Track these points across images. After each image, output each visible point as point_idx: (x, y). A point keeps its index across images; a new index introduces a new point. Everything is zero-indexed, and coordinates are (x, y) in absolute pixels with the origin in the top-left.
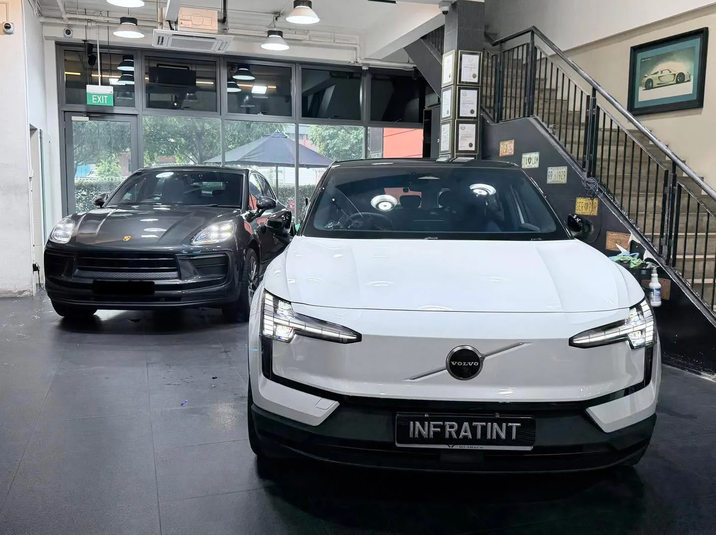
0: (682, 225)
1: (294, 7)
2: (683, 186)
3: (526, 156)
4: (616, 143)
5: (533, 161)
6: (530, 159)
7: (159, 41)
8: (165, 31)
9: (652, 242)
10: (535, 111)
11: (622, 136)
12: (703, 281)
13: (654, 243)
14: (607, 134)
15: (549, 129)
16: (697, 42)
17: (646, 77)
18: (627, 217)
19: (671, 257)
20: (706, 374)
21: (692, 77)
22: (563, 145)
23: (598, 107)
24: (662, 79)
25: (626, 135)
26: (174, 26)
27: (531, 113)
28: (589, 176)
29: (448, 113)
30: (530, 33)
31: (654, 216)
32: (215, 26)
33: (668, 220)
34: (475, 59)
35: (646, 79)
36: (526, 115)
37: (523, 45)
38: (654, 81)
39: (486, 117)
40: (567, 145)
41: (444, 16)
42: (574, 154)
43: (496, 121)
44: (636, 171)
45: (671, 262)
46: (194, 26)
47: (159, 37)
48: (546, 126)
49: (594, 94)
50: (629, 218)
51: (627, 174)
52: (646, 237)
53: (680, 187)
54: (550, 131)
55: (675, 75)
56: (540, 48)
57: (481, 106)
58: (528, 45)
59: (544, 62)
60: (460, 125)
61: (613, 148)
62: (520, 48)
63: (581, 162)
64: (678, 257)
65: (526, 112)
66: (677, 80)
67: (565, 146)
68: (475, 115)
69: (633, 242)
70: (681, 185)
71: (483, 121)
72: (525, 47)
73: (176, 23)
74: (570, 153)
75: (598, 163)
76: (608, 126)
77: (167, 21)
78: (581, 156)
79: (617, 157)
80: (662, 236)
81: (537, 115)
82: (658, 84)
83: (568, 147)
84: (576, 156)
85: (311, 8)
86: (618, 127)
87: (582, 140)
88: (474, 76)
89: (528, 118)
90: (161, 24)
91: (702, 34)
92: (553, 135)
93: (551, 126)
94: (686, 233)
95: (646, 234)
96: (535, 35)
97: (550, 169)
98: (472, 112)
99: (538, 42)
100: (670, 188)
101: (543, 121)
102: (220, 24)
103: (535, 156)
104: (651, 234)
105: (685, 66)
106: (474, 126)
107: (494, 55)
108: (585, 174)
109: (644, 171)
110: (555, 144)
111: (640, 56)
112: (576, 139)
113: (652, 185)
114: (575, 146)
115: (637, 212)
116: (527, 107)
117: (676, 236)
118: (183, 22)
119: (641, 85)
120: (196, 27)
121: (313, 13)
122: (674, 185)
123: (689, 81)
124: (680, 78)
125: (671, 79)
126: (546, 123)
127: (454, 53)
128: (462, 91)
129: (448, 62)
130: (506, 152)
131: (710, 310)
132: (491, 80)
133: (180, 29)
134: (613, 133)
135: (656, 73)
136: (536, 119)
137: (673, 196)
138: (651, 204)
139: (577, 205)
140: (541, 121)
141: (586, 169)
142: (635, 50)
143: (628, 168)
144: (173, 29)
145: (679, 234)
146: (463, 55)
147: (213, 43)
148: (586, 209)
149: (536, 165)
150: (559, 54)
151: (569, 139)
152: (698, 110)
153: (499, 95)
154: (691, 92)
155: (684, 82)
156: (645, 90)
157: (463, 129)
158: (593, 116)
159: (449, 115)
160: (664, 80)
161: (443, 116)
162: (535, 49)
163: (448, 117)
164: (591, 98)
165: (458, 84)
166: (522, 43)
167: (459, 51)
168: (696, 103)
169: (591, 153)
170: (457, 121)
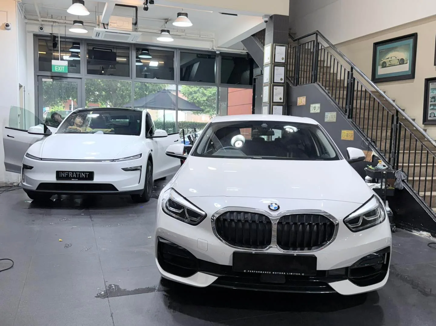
0: (401, 146)
1: (178, 17)
2: (402, 124)
3: (312, 106)
4: (364, 99)
5: (317, 108)
6: (315, 107)
7: (97, 35)
8: (101, 29)
9: (385, 156)
10: (318, 79)
11: (368, 95)
12: (413, 178)
13: (386, 156)
14: (359, 93)
15: (326, 91)
16: (411, 41)
17: (382, 60)
18: (370, 141)
19: (396, 164)
20: (415, 231)
21: (408, 61)
22: (334, 100)
23: (354, 78)
24: (391, 62)
25: (370, 94)
26: (106, 27)
27: (315, 81)
28: (349, 118)
30: (315, 34)
31: (386, 141)
32: (130, 27)
33: (394, 143)
34: (283, 49)
35: (383, 61)
36: (313, 82)
37: (311, 41)
38: (387, 63)
39: (289, 83)
40: (336, 100)
41: (265, 23)
42: (341, 105)
43: (295, 85)
44: (375, 115)
45: (395, 167)
47: (97, 33)
49: (352, 71)
50: (372, 142)
51: (371, 117)
52: (382, 153)
53: (400, 124)
54: (327, 92)
55: (398, 59)
56: (321, 44)
57: (287, 77)
58: (314, 41)
59: (323, 51)
60: (275, 87)
61: (363, 102)
62: (310, 43)
63: (344, 109)
64: (399, 164)
65: (313, 80)
66: (400, 62)
67: (335, 100)
68: (283, 81)
69: (374, 156)
71: (288, 85)
72: (312, 42)
73: (107, 25)
74: (338, 105)
75: (354, 110)
76: (359, 89)
77: (102, 23)
78: (344, 106)
79: (365, 106)
80: (390, 152)
81: (319, 82)
82: (389, 65)
83: (337, 100)
84: (341, 106)
85: (187, 17)
86: (366, 90)
87: (345, 97)
88: (283, 59)
89: (314, 84)
90: (99, 25)
91: (414, 36)
92: (328, 94)
93: (327, 88)
94: (404, 151)
96: (318, 35)
97: (326, 114)
98: (281, 79)
99: (320, 39)
100: (395, 125)
101: (322, 85)
102: (134, 25)
103: (318, 106)
104: (384, 151)
105: (405, 55)
106: (282, 88)
107: (294, 47)
108: (347, 117)
109: (380, 115)
110: (330, 99)
111: (379, 48)
112: (341, 96)
113: (385, 123)
114: (341, 100)
115: (376, 139)
116: (313, 77)
117: (398, 153)
118: (111, 24)
119: (379, 65)
120: (119, 27)
121: (189, 21)
122: (397, 123)
123: (406, 63)
124: (402, 62)
125: (396, 62)
126: (324, 87)
127: (271, 45)
128: (276, 67)
129: (267, 50)
130: (301, 103)
131: (417, 195)
132: (292, 61)
133: (110, 29)
134: (363, 93)
135: (388, 58)
136: (318, 84)
137: (397, 129)
138: (384, 134)
139: (342, 134)
140: (321, 86)
141: (347, 114)
142: (376, 44)
143: (371, 114)
145: (400, 151)
146: (277, 47)
147: (129, 37)
148: (347, 137)
149: (319, 111)
150: (333, 47)
151: (337, 96)
152: (412, 80)
153: (297, 70)
154: (408, 70)
155: (404, 64)
156: (382, 68)
157: (276, 89)
158: (352, 83)
159: (268, 81)
160: (392, 63)
161: (264, 82)
162: (318, 44)
163: (267, 82)
164: (350, 73)
165: (273, 63)
166: (310, 40)
167: (274, 44)
168: (411, 76)
169: (350, 104)
170: (273, 85)
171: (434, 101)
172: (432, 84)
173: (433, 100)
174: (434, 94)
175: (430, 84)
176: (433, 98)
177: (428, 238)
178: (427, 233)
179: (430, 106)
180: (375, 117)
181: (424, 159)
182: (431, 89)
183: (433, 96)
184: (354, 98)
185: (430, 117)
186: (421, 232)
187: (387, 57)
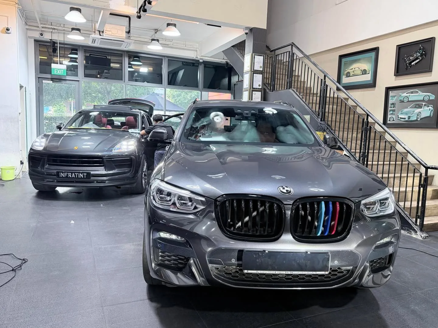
0: (371, 146)
1: (167, 27)
4: (332, 104)
7: (93, 42)
8: (97, 36)
9: (355, 155)
10: (293, 86)
11: (339, 101)
12: (382, 175)
13: (356, 155)
14: (331, 100)
15: (300, 96)
16: (373, 54)
17: (346, 71)
18: (342, 142)
19: (365, 163)
23: (327, 85)
25: (342, 100)
26: (101, 34)
27: (290, 87)
28: (321, 120)
29: (247, 86)
30: (291, 46)
31: (356, 142)
32: (124, 35)
33: (364, 144)
34: (261, 58)
35: (347, 72)
36: (288, 88)
38: (350, 73)
39: (266, 88)
40: (310, 104)
41: (246, 35)
42: (314, 109)
43: (272, 91)
44: (342, 118)
45: (365, 165)
46: (112, 34)
47: (93, 39)
48: (298, 94)
49: (325, 79)
50: (343, 143)
51: (338, 120)
52: (352, 152)
54: (301, 97)
55: (361, 70)
56: (296, 54)
57: (264, 84)
58: (289, 52)
59: (298, 60)
60: (253, 92)
61: (335, 107)
62: (285, 54)
63: (318, 113)
64: (369, 163)
66: (362, 73)
67: (309, 105)
68: (261, 87)
69: (345, 155)
70: (371, 126)
71: (265, 90)
72: (288, 53)
73: (103, 32)
74: (311, 109)
75: (326, 114)
76: (332, 95)
77: (98, 31)
78: (317, 110)
79: (332, 111)
80: (360, 152)
82: (352, 75)
84: (314, 110)
85: (176, 27)
87: (318, 102)
88: (261, 67)
89: (289, 90)
90: (95, 32)
91: (376, 50)
92: (302, 99)
93: (302, 94)
94: (373, 151)
95: (352, 151)
96: (293, 47)
98: (259, 86)
99: (295, 50)
100: (365, 128)
101: (297, 92)
102: (127, 34)
104: (354, 151)
105: (367, 66)
106: (260, 93)
107: (271, 57)
108: (320, 120)
109: (347, 118)
110: (304, 104)
111: (344, 60)
112: (314, 102)
113: (351, 126)
114: (314, 105)
115: (347, 139)
116: (288, 84)
117: (368, 152)
118: (107, 32)
119: (344, 75)
120: (114, 35)
121: (177, 31)
122: (367, 126)
123: (369, 73)
124: (364, 72)
125: (359, 72)
126: (299, 93)
127: (251, 55)
128: (254, 75)
129: (247, 59)
132: (269, 70)
133: (105, 36)
135: (352, 69)
136: (293, 90)
137: (367, 131)
138: (350, 136)
140: (296, 91)
141: (320, 117)
142: (341, 57)
143: (338, 117)
144: (101, 36)
145: (370, 151)
146: (256, 56)
147: (122, 44)
148: (320, 137)
150: (307, 57)
151: (311, 101)
152: (373, 89)
153: (273, 78)
154: (370, 79)
155: (366, 74)
156: (346, 77)
157: (255, 94)
158: (324, 90)
160: (356, 73)
161: (244, 87)
162: (293, 54)
163: (247, 88)
164: (323, 80)
165: (252, 71)
166: (286, 51)
167: (253, 54)
168: (372, 85)
169: (323, 108)
170: (252, 90)
171: (394, 107)
172: (391, 92)
173: (392, 106)
174: (394, 100)
175: (390, 92)
176: (393, 104)
179: (390, 112)
180: (342, 120)
181: (387, 158)
182: (391, 96)
183: (393, 102)
184: (327, 104)
185: (389, 121)
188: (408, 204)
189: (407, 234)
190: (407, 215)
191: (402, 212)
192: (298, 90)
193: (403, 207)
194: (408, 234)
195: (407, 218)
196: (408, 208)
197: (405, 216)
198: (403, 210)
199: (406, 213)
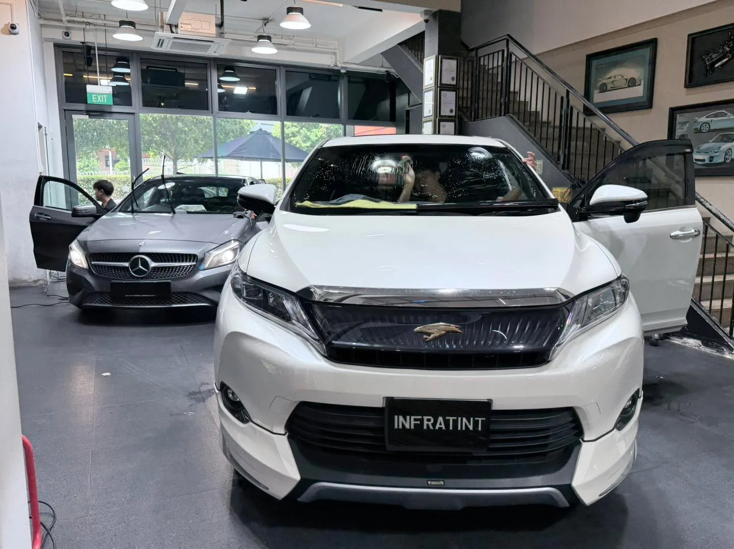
1: (288, 13)
7: (159, 44)
8: (166, 34)
10: (511, 110)
11: (595, 133)
14: (580, 132)
15: (524, 127)
16: (647, 52)
17: (600, 81)
20: (675, 339)
21: (642, 82)
22: (539, 141)
23: (571, 106)
24: (615, 83)
25: (599, 131)
26: (174, 29)
27: (507, 112)
28: (563, 168)
29: (430, 112)
30: (505, 41)
32: (213, 30)
34: (454, 63)
35: (601, 83)
36: (503, 114)
37: (498, 52)
38: (608, 85)
39: (463, 116)
40: (542, 141)
41: (424, 23)
43: (473, 120)
46: (193, 30)
47: (160, 40)
48: (521, 124)
49: (568, 96)
54: (526, 129)
55: (627, 79)
56: (515, 55)
57: (459, 108)
58: (503, 51)
59: (518, 64)
60: (442, 123)
61: (587, 143)
62: (496, 55)
63: (557, 156)
65: (503, 112)
66: (629, 84)
68: (453, 114)
71: (461, 119)
72: (500, 53)
73: (176, 26)
74: (545, 149)
75: (572, 157)
76: (581, 125)
77: (168, 24)
78: (556, 150)
81: (513, 115)
82: (612, 88)
83: (544, 142)
84: (551, 151)
85: (302, 14)
86: (591, 126)
87: (557, 136)
88: (453, 79)
89: (504, 117)
90: (162, 27)
91: (653, 43)
92: (529, 132)
93: (527, 124)
96: (510, 42)
98: (451, 111)
99: (513, 48)
101: (518, 119)
102: (218, 28)
105: (636, 72)
106: (453, 124)
107: (470, 60)
108: (560, 166)
110: (531, 140)
111: (595, 63)
114: (550, 142)
116: (503, 107)
118: (183, 25)
119: (596, 89)
120: (195, 31)
121: (306, 20)
123: (639, 85)
124: (632, 83)
125: (624, 83)
126: (522, 122)
127: (435, 58)
128: (442, 92)
129: (429, 66)
132: (468, 84)
133: (181, 32)
135: (610, 78)
136: (512, 118)
140: (516, 119)
141: (561, 162)
142: (590, 58)
144: (174, 33)
146: (444, 60)
147: (210, 46)
148: (561, 197)
150: (535, 58)
151: (544, 135)
152: (649, 110)
153: (475, 96)
154: (641, 94)
155: (635, 86)
156: (600, 92)
157: (444, 126)
158: (567, 114)
159: (431, 114)
160: (617, 84)
161: (425, 115)
162: (510, 55)
163: (430, 116)
164: (565, 99)
165: (439, 85)
166: (498, 50)
167: (440, 56)
168: (647, 103)
169: (565, 147)
170: (439, 120)
172: (680, 116)
174: (684, 130)
175: (678, 116)
176: (683, 136)
177: (697, 348)
178: (695, 340)
182: (679, 123)
183: (684, 133)
184: (572, 139)
186: (685, 339)
187: (608, 76)
188: (716, 304)
189: (716, 354)
190: (714, 322)
191: (706, 317)
192: (522, 116)
193: (708, 309)
194: (718, 354)
195: (716, 326)
196: (716, 311)
197: (711, 324)
198: (708, 314)
199: (713, 318)
